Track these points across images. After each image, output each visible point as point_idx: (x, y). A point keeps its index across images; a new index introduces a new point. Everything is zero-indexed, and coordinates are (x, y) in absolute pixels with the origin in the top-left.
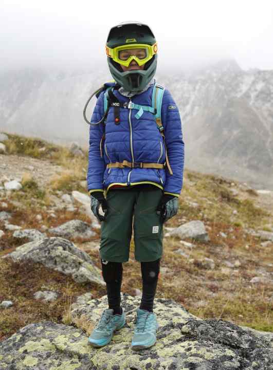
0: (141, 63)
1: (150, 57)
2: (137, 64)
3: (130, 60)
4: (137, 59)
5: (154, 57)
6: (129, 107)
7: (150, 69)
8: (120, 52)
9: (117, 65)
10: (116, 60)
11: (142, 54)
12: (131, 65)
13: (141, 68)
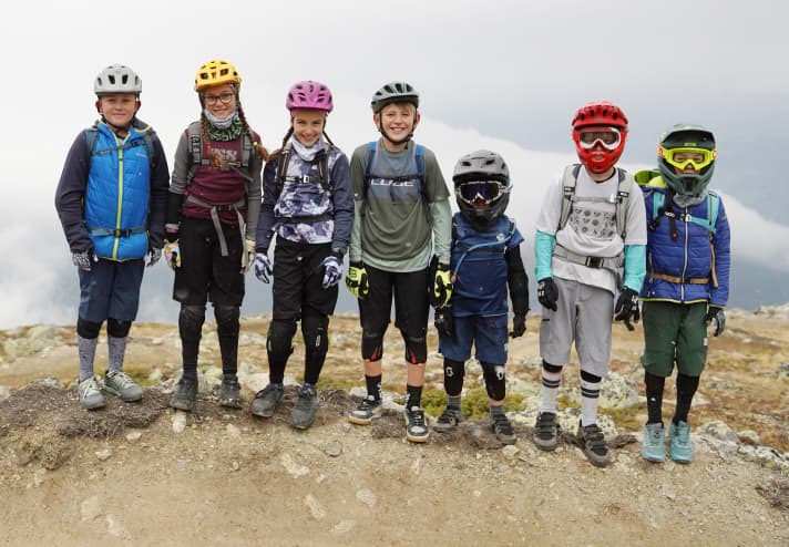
0: (698, 167)
1: (707, 162)
2: (693, 168)
3: (686, 163)
4: (693, 163)
5: (712, 162)
6: (687, 220)
7: (706, 174)
8: (674, 155)
9: (671, 167)
10: (670, 161)
11: (700, 158)
12: (686, 168)
13: (696, 172)
